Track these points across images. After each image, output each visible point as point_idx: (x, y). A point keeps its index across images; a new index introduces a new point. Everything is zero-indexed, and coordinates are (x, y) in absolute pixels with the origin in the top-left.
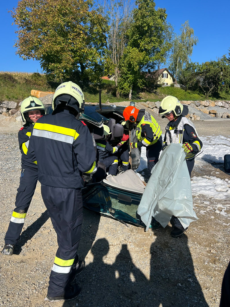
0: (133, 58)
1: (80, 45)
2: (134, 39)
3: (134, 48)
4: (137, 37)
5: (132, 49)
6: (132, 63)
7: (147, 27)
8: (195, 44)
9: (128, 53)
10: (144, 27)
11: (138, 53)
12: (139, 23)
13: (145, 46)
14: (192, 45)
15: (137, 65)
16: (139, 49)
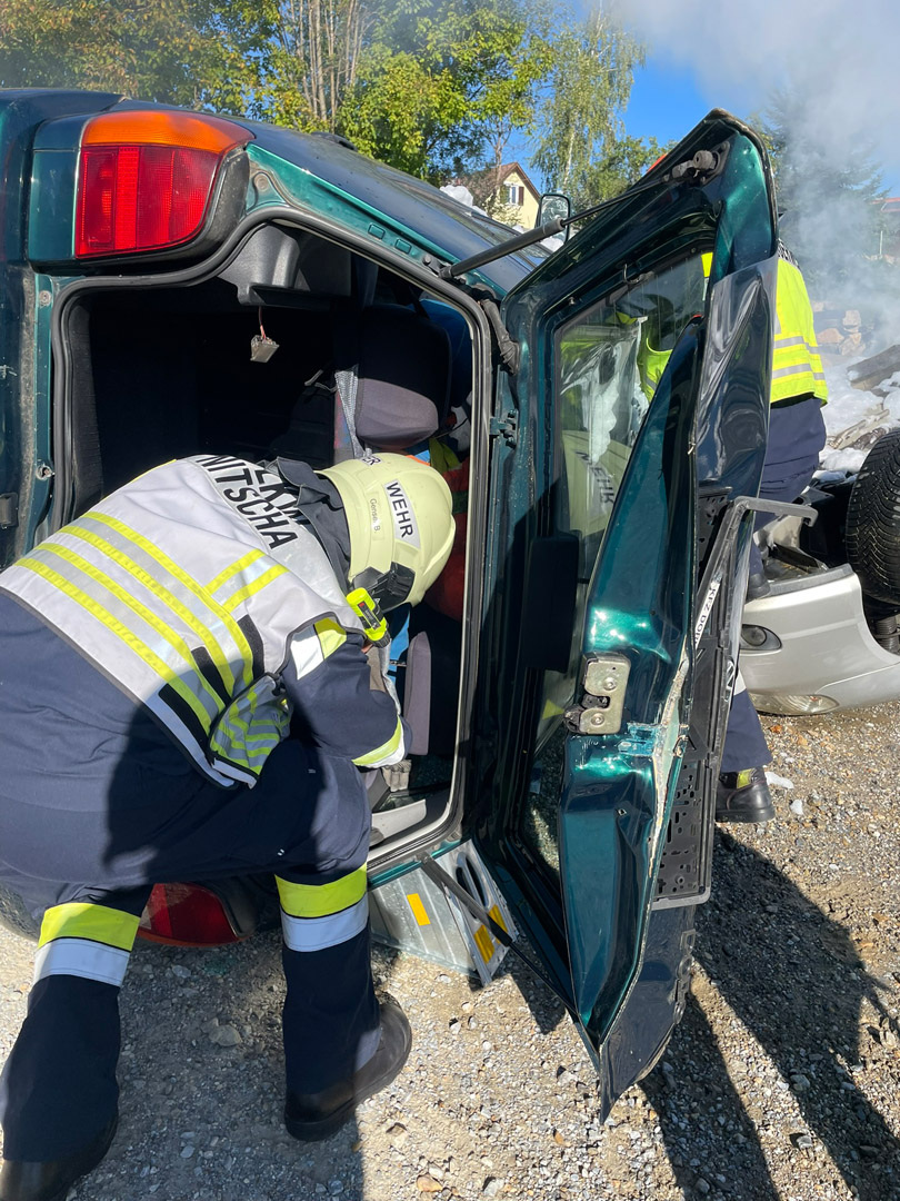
0: (398, 99)
2: (402, 15)
3: (403, 55)
4: (412, 5)
5: (392, 59)
6: (393, 118)
9: (377, 75)
11: (418, 76)
13: (447, 48)
15: (417, 129)
16: (422, 60)
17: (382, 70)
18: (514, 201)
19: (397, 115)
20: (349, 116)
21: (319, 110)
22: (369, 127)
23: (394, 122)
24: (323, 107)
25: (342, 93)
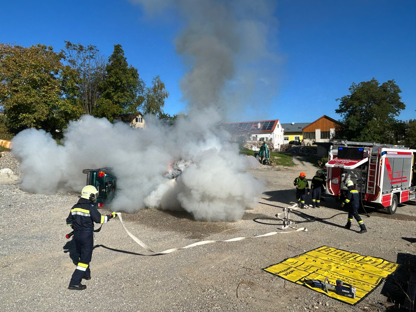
0: (107, 110)
1: (55, 98)
2: (108, 92)
3: (108, 100)
4: (110, 91)
5: (105, 101)
6: (106, 114)
7: (120, 83)
8: (167, 97)
9: (102, 104)
10: (118, 83)
11: (111, 105)
12: (112, 79)
13: (119, 100)
14: (164, 98)
15: (111, 116)
16: (113, 101)
17: (103, 103)
18: (140, 121)
19: (107, 113)
20: (95, 112)
21: (87, 110)
22: (100, 115)
23: (106, 115)
24: (88, 109)
25: (93, 107)
